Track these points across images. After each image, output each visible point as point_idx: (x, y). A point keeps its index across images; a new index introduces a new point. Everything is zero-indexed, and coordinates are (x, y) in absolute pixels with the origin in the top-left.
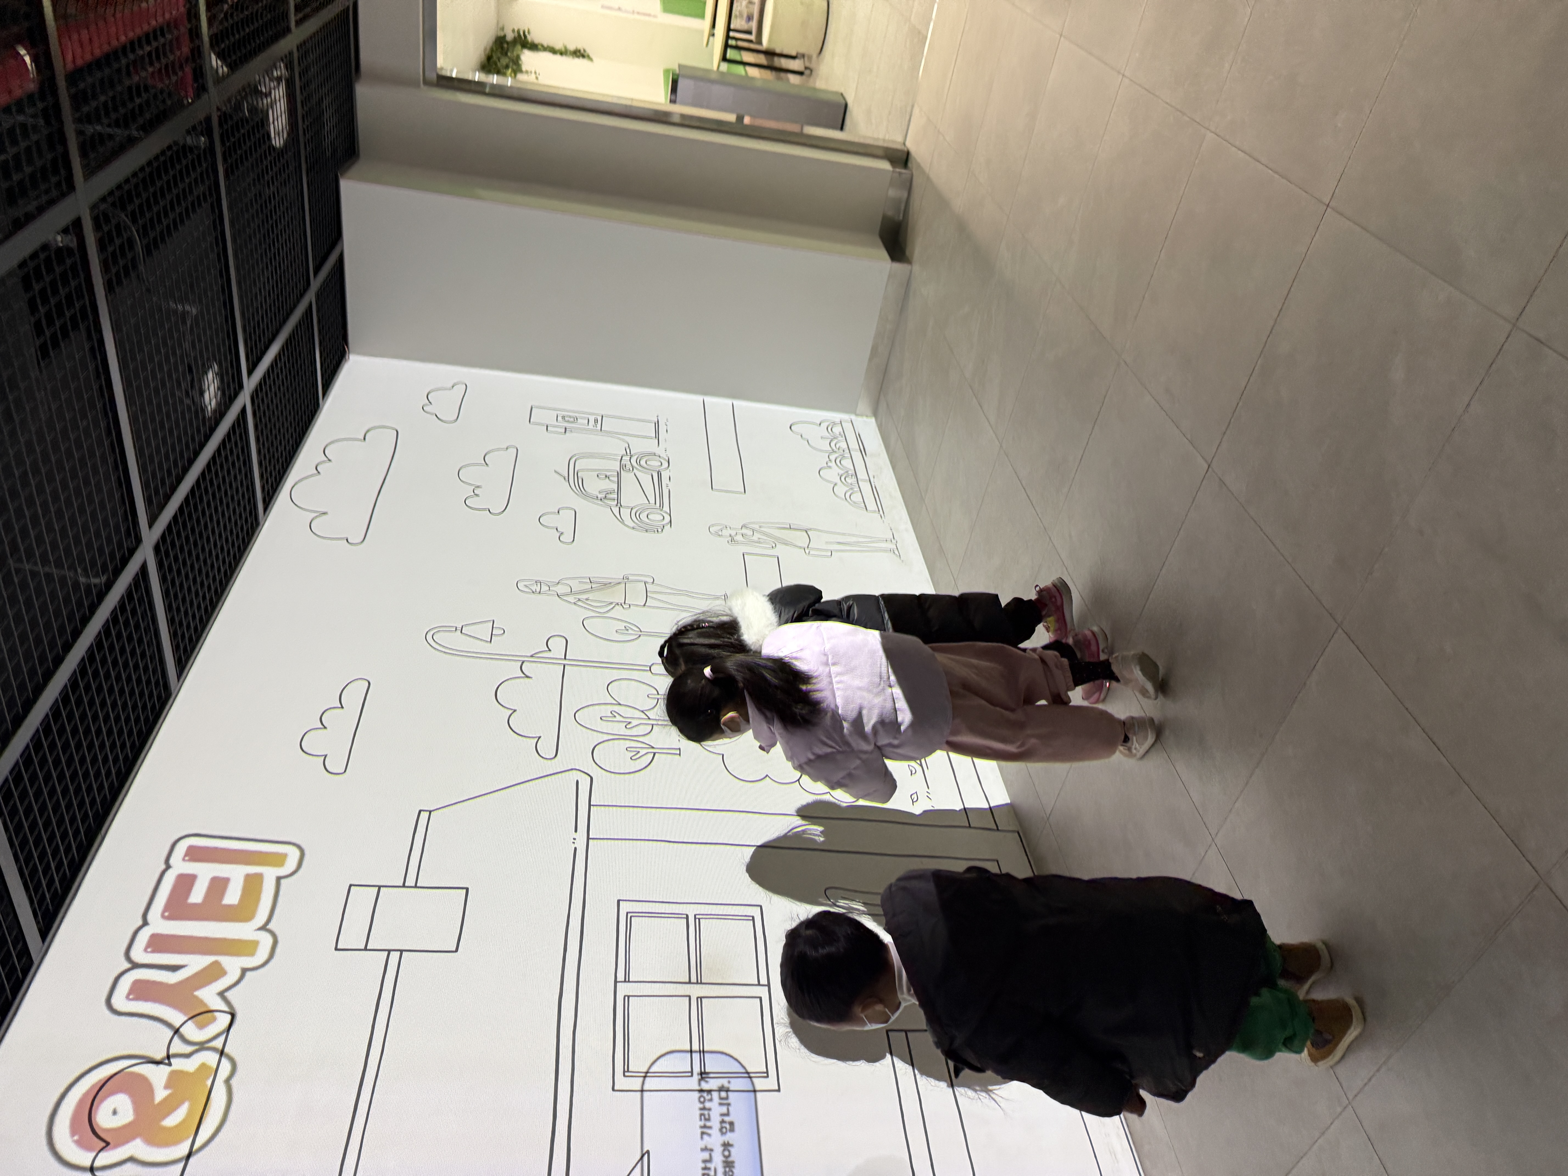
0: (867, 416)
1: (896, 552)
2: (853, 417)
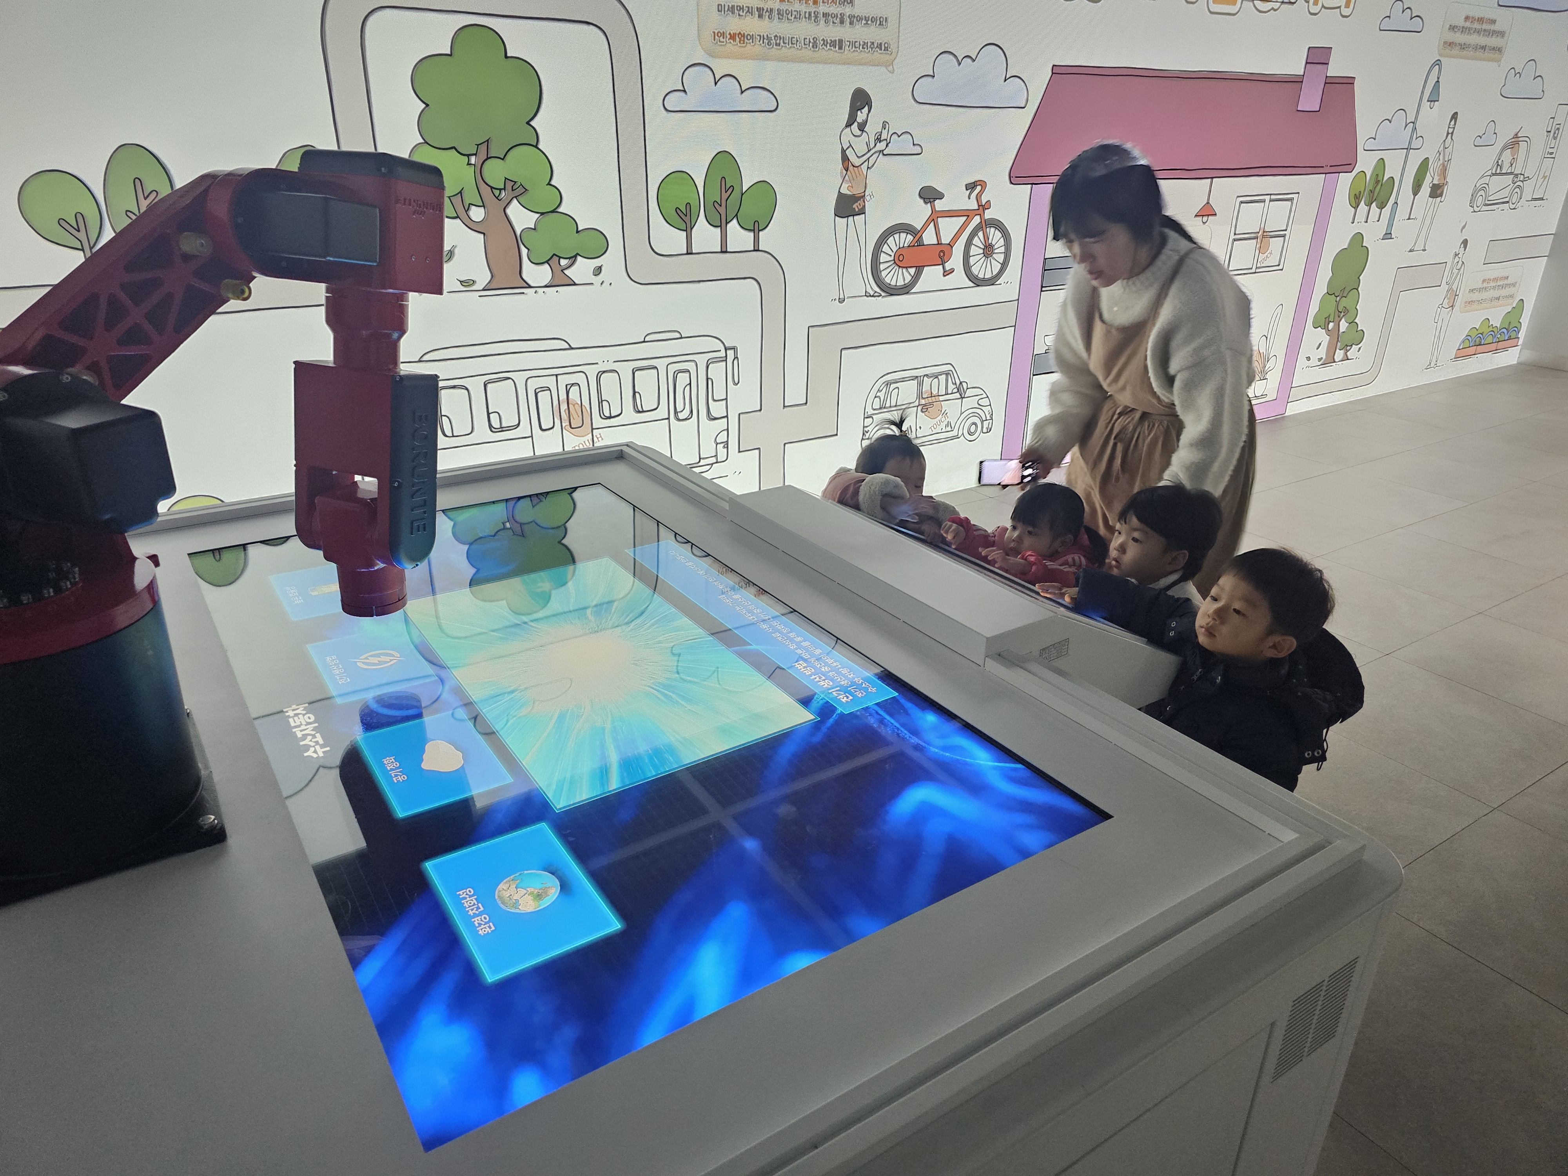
1: (1428, 367)
2: (1519, 348)
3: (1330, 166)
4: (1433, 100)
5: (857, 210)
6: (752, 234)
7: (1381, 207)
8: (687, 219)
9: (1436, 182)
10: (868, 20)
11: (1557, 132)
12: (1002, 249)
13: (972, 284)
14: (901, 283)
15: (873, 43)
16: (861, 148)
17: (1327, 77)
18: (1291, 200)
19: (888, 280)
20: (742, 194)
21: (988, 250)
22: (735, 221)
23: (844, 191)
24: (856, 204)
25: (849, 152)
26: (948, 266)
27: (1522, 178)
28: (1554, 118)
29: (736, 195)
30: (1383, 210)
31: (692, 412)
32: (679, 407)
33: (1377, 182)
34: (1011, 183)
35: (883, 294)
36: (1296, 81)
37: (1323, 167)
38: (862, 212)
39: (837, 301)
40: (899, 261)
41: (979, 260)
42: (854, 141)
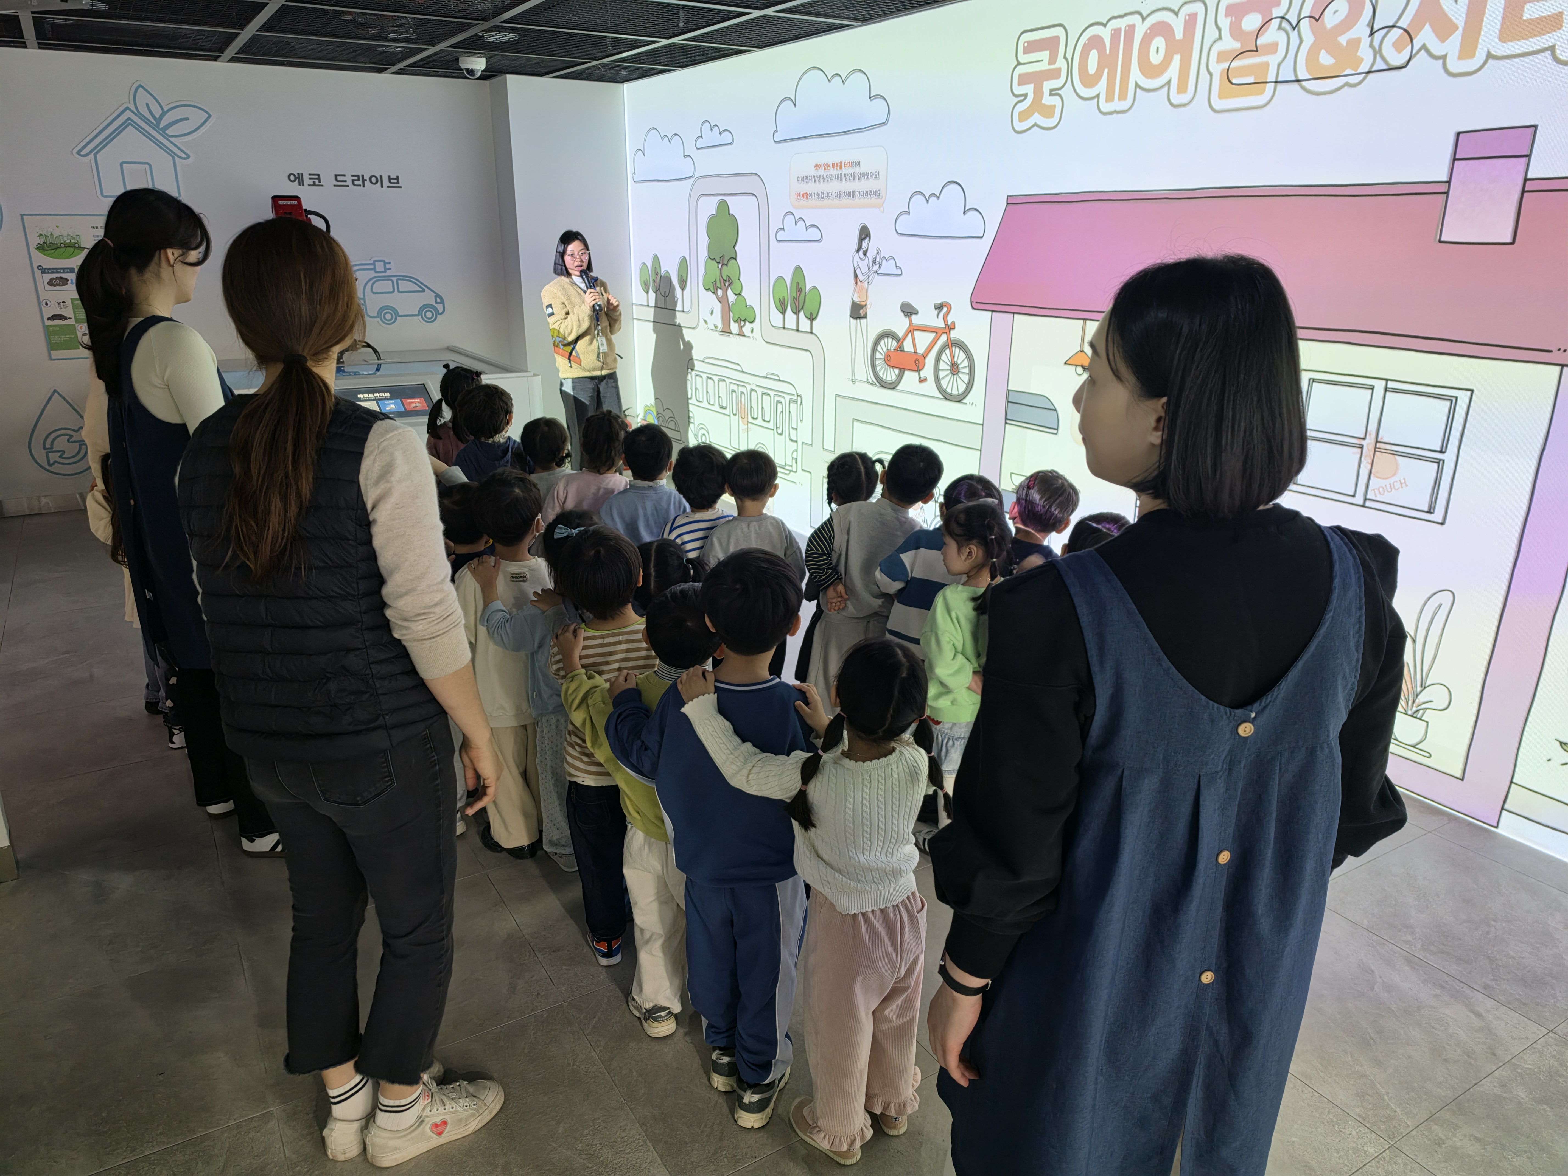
5: (862, 314)
6: (810, 322)
8: (783, 307)
10: (867, 175)
12: (967, 370)
13: (941, 397)
14: (889, 379)
15: (871, 191)
16: (865, 269)
17: (1527, 180)
18: (1449, 399)
19: (881, 374)
20: (805, 294)
21: (955, 368)
22: (803, 312)
23: (857, 300)
24: (862, 310)
25: (858, 271)
26: (923, 374)
34: (974, 308)
36: (1429, 192)
38: (865, 317)
39: (853, 382)
40: (888, 360)
41: (947, 375)
42: (860, 262)
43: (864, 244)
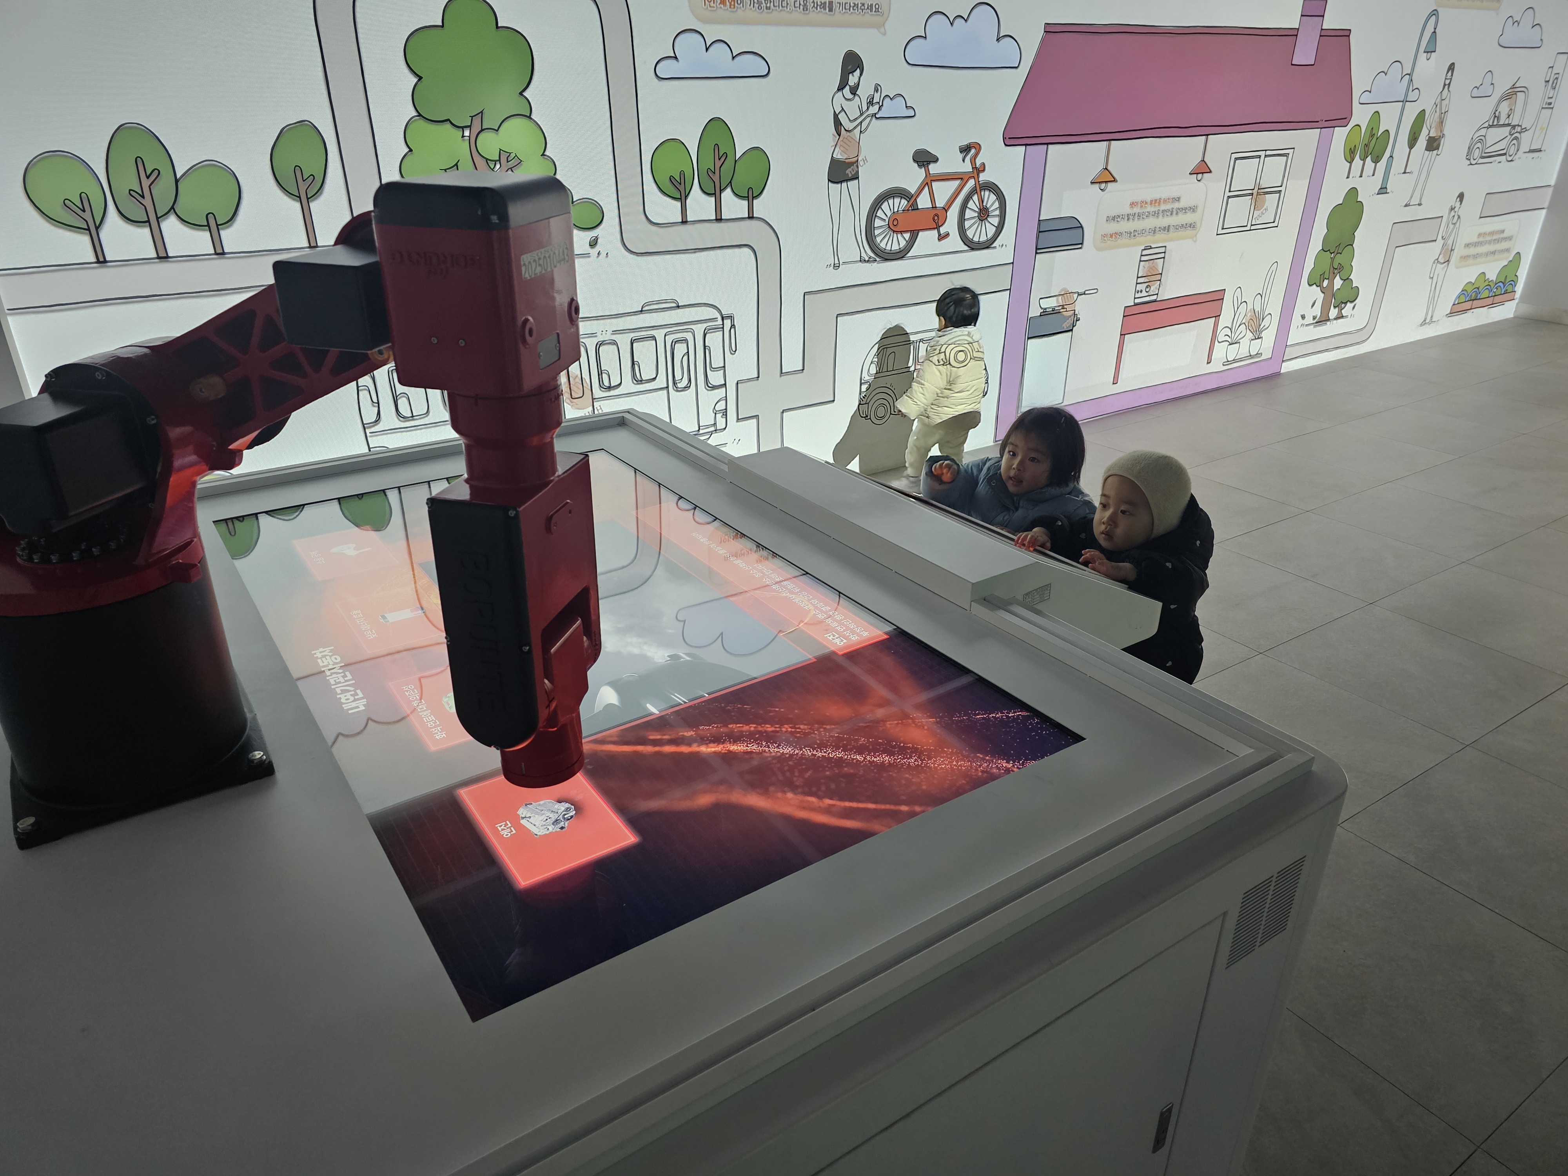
0: (1515, 311)
1: (1424, 323)
2: (1516, 301)
3: (1326, 121)
4: (1429, 51)
5: (850, 175)
6: (745, 203)
7: (1376, 161)
8: (682, 188)
9: (1431, 135)
11: (1555, 81)
12: (997, 212)
13: (966, 248)
14: (895, 247)
16: (854, 113)
17: (1322, 29)
18: (1286, 155)
19: (883, 245)
20: (736, 161)
21: (983, 214)
22: (729, 190)
23: (838, 155)
24: (850, 169)
25: (842, 117)
26: (943, 230)
27: (1519, 129)
28: (1552, 67)
29: (729, 163)
30: (1378, 164)
31: (690, 380)
32: (678, 376)
33: (1372, 135)
34: (1006, 145)
35: (878, 259)
36: (1292, 34)
37: (1318, 122)
38: (856, 177)
39: (832, 267)
40: (894, 226)
41: (974, 224)
42: (846, 105)
43: (853, 80)
